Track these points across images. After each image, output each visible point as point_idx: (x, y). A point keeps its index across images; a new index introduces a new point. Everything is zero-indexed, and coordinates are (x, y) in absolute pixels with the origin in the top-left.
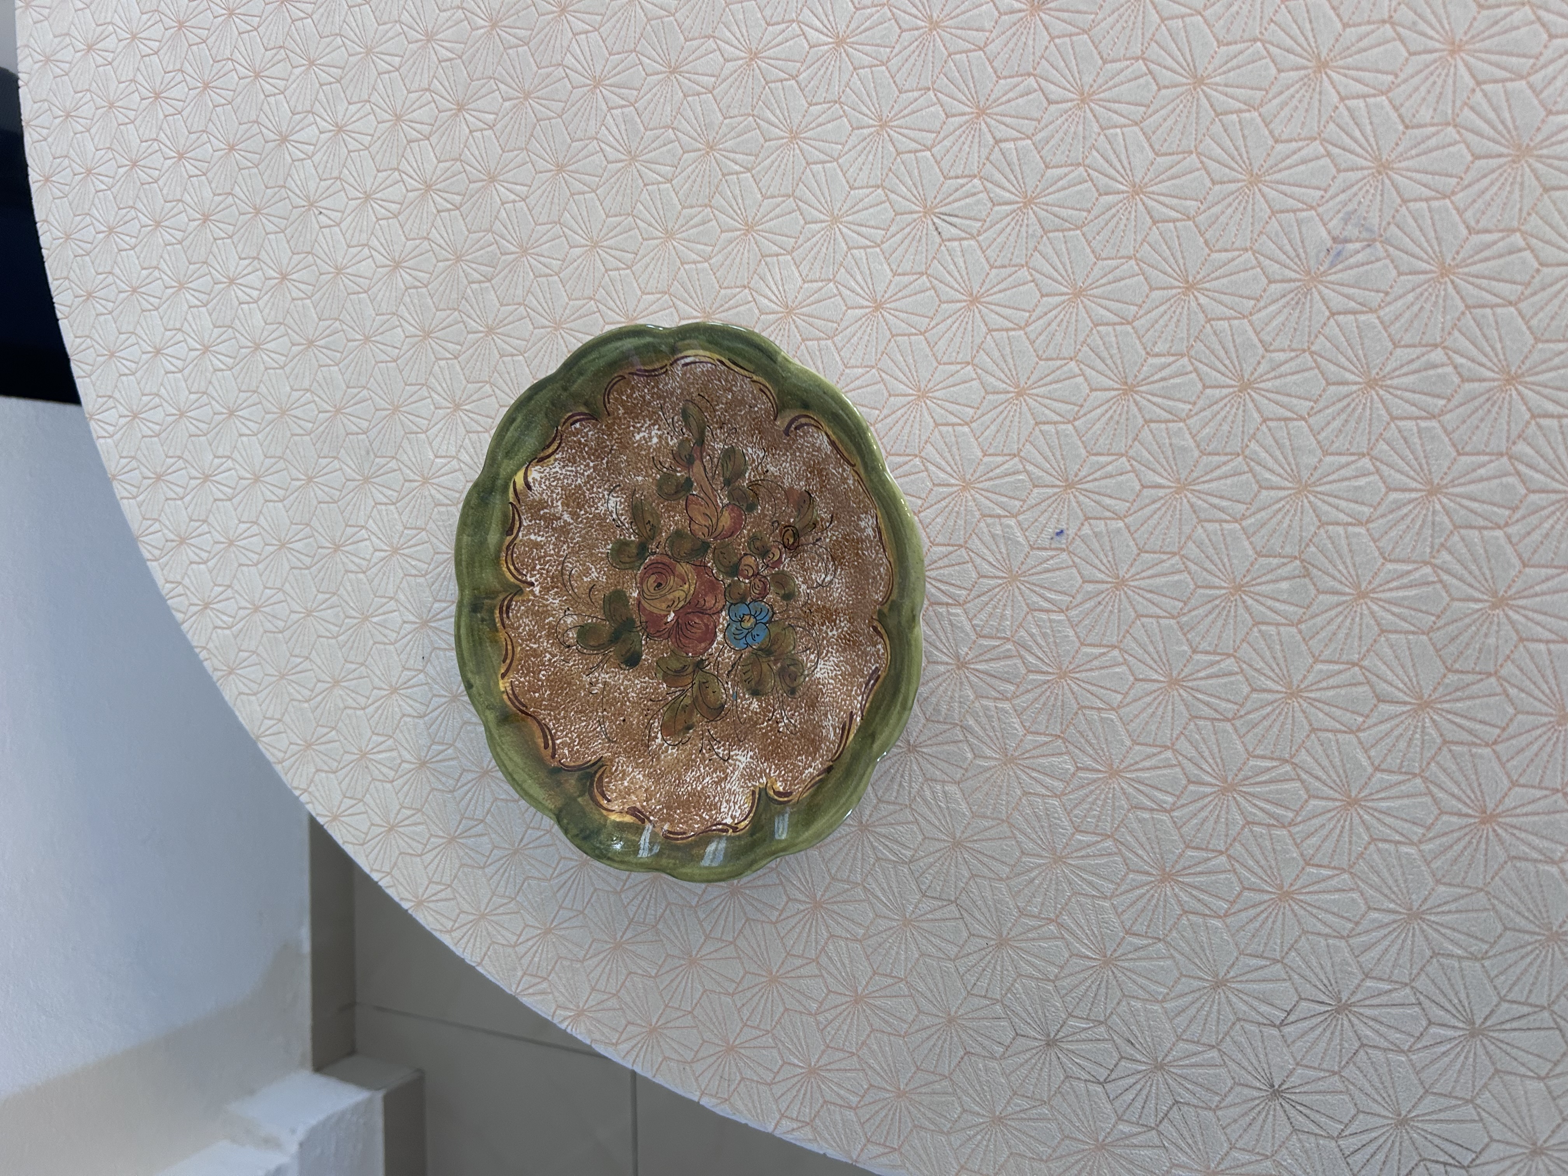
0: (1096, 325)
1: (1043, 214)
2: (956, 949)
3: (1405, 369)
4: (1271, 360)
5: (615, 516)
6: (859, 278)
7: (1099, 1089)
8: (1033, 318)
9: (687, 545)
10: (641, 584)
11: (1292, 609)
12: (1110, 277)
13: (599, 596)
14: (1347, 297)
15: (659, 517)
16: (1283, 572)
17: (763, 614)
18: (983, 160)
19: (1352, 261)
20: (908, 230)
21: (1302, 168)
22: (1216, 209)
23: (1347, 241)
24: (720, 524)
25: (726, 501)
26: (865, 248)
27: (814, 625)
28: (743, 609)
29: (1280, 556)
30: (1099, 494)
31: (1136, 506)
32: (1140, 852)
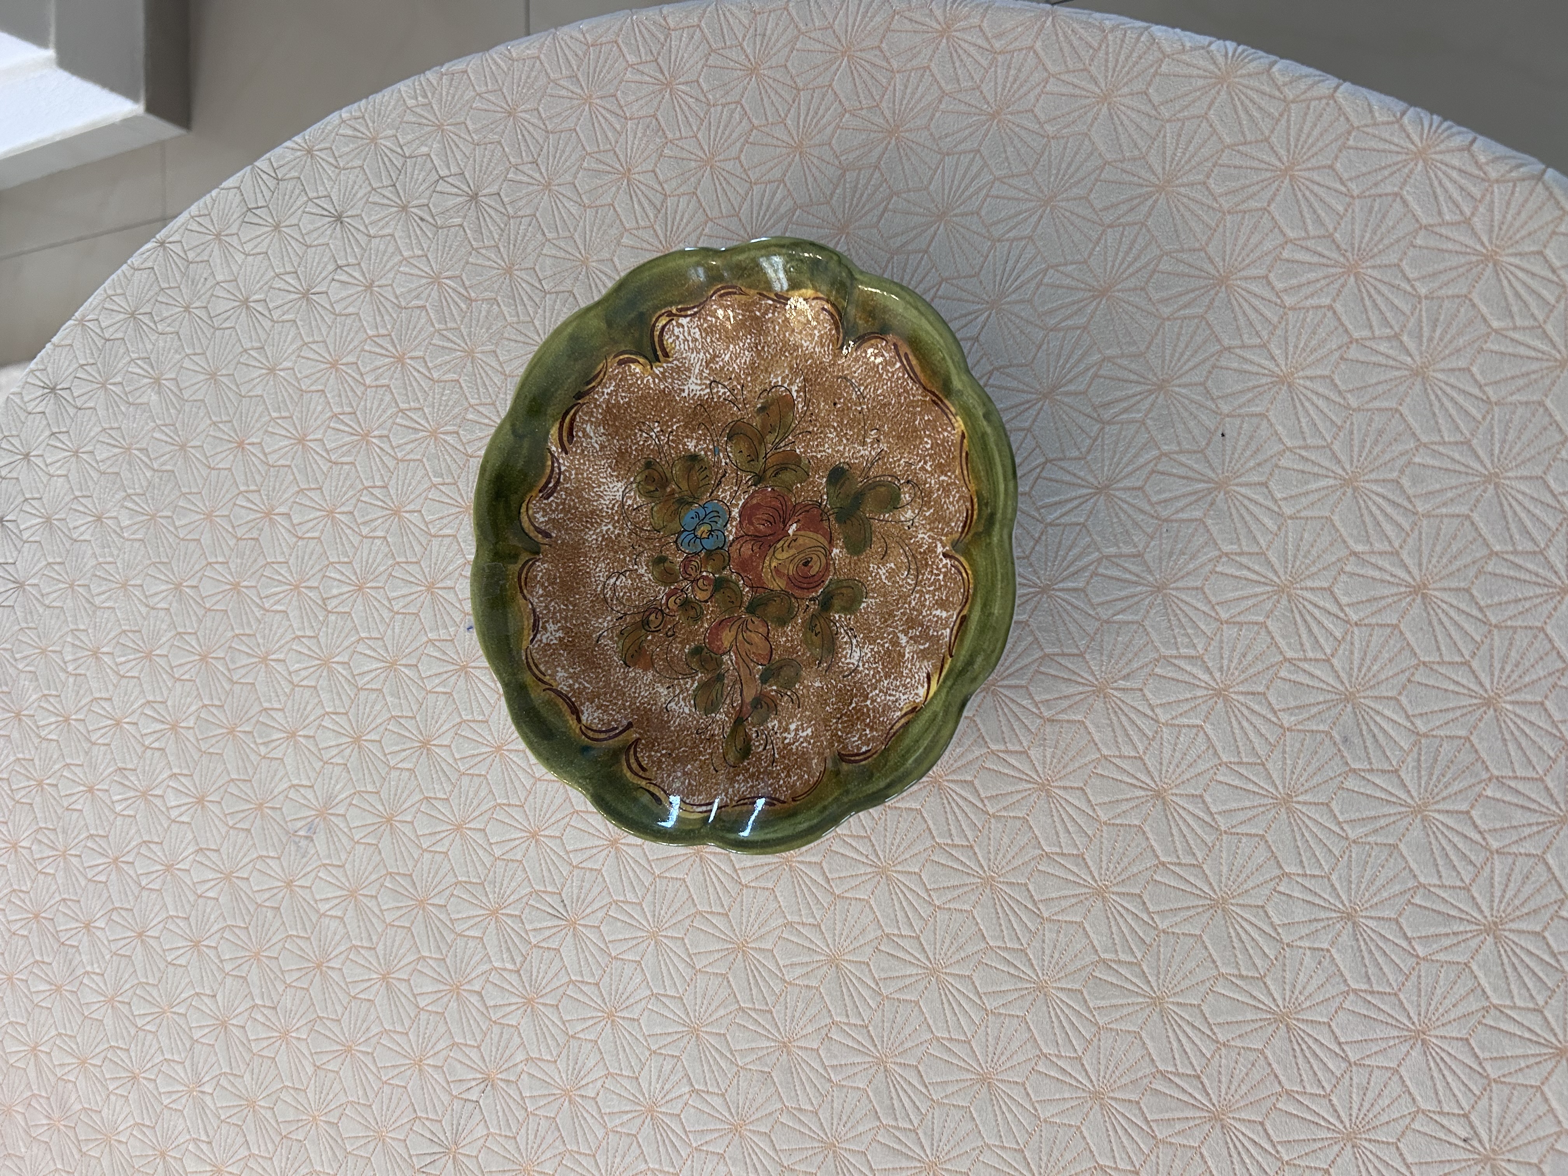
0: (447, 799)
1: (484, 900)
2: (544, 252)
3: (278, 742)
4: (343, 758)
5: (854, 641)
6: (631, 873)
7: (442, 173)
8: (490, 812)
9: (773, 609)
10: (828, 564)
11: (332, 575)
12: (438, 837)
13: (877, 547)
14: (305, 798)
15: (805, 641)
16: (335, 602)
17: (686, 540)
18: (529, 958)
19: (303, 823)
20: (589, 911)
21: (329, 895)
22: (374, 877)
23: (306, 837)
24: (734, 633)
25: (726, 658)
26: (626, 902)
27: (630, 534)
28: (709, 544)
29: (338, 613)
30: (444, 661)
31: (420, 651)
32: (415, 374)
